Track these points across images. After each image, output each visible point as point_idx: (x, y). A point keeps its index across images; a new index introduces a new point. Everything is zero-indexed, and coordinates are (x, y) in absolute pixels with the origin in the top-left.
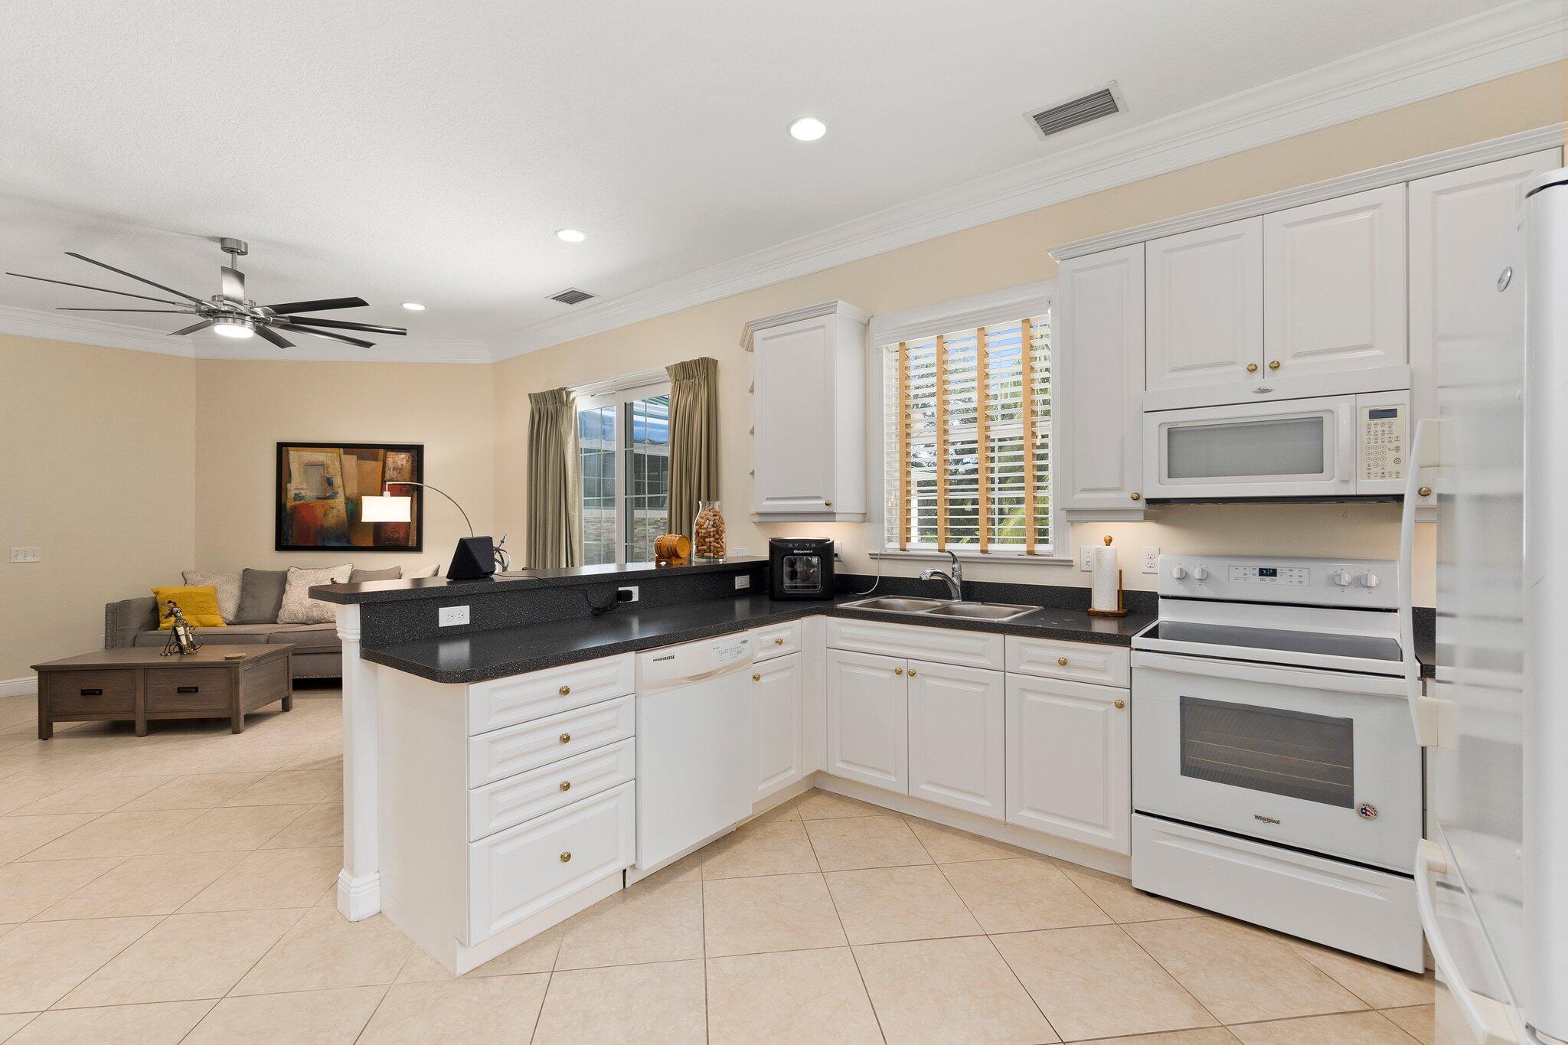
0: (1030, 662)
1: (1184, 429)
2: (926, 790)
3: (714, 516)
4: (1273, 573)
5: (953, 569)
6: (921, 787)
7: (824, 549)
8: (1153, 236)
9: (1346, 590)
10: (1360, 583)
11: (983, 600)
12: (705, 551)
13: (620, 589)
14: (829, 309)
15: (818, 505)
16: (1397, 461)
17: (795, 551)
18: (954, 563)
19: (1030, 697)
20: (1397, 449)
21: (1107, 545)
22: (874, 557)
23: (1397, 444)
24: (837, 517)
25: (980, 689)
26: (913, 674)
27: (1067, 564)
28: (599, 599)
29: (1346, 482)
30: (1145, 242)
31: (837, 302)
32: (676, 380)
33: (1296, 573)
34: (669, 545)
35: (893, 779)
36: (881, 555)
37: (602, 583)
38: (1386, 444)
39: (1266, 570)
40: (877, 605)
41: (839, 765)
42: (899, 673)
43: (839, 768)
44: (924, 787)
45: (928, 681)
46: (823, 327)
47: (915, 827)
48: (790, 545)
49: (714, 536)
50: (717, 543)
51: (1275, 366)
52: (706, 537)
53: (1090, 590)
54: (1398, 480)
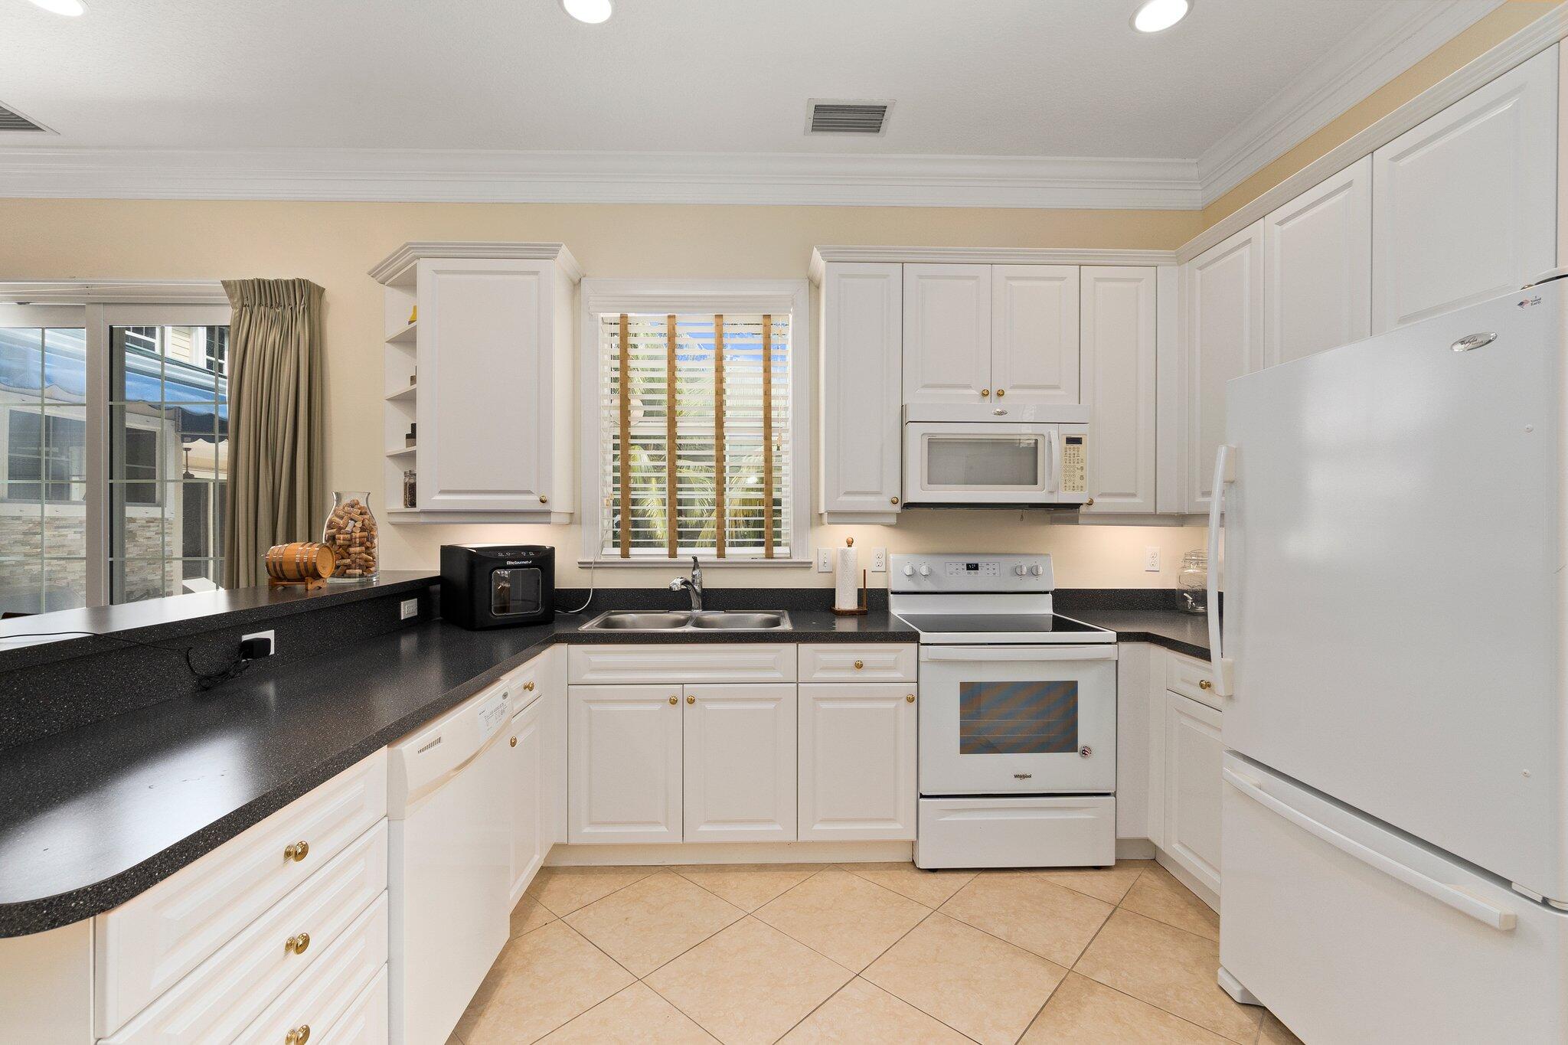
0: (824, 669)
1: (940, 441)
2: (704, 831)
3: (361, 514)
4: (975, 567)
5: (694, 576)
6: (700, 830)
7: (542, 559)
8: (911, 259)
9: (1023, 578)
10: (1033, 573)
11: (724, 608)
12: (349, 567)
13: (246, 638)
14: (548, 252)
15: (530, 502)
16: (1082, 477)
17: (509, 563)
18: (694, 569)
19: (824, 705)
20: (1082, 468)
21: (849, 546)
22: (584, 566)
23: (1081, 465)
24: (553, 518)
25: (771, 706)
26: (691, 701)
27: (806, 566)
28: (208, 660)
29: (1052, 492)
30: (903, 263)
31: (561, 245)
32: (243, 305)
33: (991, 567)
34: (301, 559)
35: (663, 829)
36: (596, 563)
37: (214, 631)
38: (1076, 464)
39: (971, 564)
40: (607, 624)
41: (587, 830)
42: (674, 702)
43: (586, 833)
44: (704, 828)
45: (709, 706)
46: (536, 273)
47: (695, 878)
48: (501, 555)
49: (361, 544)
50: (368, 554)
51: (1000, 394)
52: (349, 546)
53: (833, 591)
54: (1082, 492)
